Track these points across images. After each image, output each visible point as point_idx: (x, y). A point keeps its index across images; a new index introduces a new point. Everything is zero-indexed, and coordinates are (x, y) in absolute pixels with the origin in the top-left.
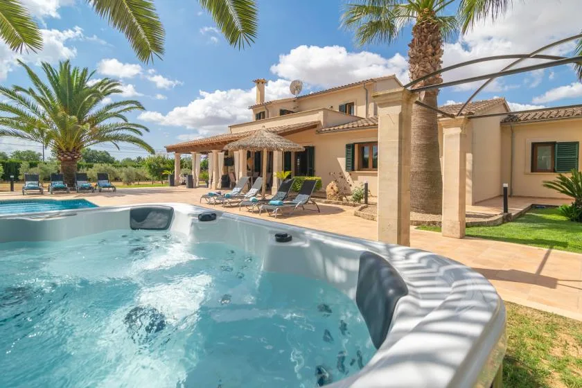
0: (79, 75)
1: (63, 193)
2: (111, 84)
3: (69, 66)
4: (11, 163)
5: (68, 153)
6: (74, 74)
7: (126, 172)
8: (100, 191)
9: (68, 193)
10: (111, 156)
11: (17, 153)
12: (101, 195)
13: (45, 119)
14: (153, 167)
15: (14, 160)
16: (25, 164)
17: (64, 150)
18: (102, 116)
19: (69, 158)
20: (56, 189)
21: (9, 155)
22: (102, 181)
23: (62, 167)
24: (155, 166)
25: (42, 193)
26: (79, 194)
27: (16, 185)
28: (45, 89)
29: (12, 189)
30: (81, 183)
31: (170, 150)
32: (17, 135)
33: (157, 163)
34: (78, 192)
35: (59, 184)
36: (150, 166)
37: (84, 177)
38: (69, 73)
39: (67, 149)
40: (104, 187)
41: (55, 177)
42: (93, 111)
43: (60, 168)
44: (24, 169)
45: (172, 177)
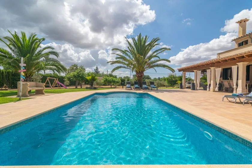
0: (144, 40)
1: (138, 90)
2: (156, 40)
3: (141, 36)
4: (123, 79)
5: (140, 73)
6: (142, 40)
7: (157, 83)
8: (152, 90)
9: (140, 90)
10: (150, 77)
11: (124, 77)
12: (152, 91)
13: (132, 60)
14: (169, 80)
15: (124, 79)
16: (126, 80)
17: (138, 72)
18: (151, 57)
19: (140, 75)
20: (136, 88)
21: (123, 77)
22: (152, 85)
23: (138, 79)
24: (170, 80)
25: (131, 89)
26: (144, 90)
27: (124, 87)
28: (133, 47)
29: (123, 88)
30: (144, 86)
31: (180, 70)
32: (124, 67)
33: (171, 78)
34: (143, 90)
35: (137, 86)
36: (168, 79)
37: (145, 83)
38: (141, 39)
39: (139, 72)
40: (153, 88)
41: (136, 83)
42: (148, 55)
43: (137, 79)
44: (126, 81)
45: (181, 84)
